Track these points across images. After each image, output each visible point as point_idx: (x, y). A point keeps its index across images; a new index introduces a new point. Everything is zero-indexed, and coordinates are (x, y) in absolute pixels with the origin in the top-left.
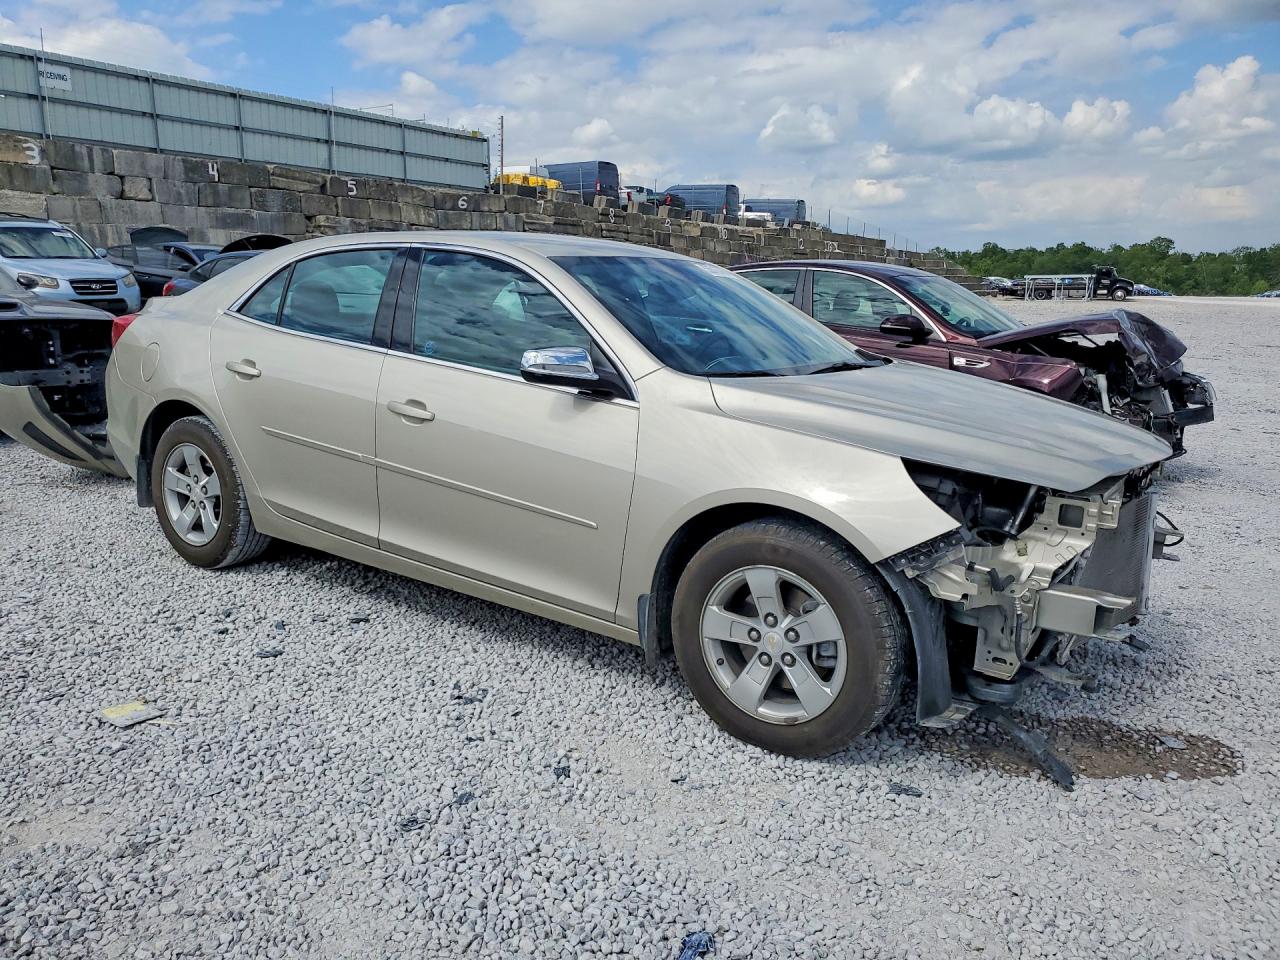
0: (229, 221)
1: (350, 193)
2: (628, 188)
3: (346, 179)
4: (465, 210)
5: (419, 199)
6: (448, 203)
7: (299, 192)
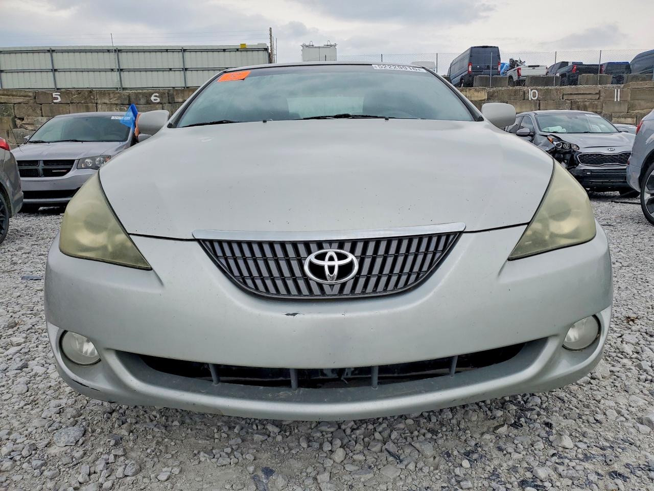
1: (54, 101)
3: (53, 92)
4: (158, 103)
5: (115, 99)
6: (142, 100)
7: (15, 104)
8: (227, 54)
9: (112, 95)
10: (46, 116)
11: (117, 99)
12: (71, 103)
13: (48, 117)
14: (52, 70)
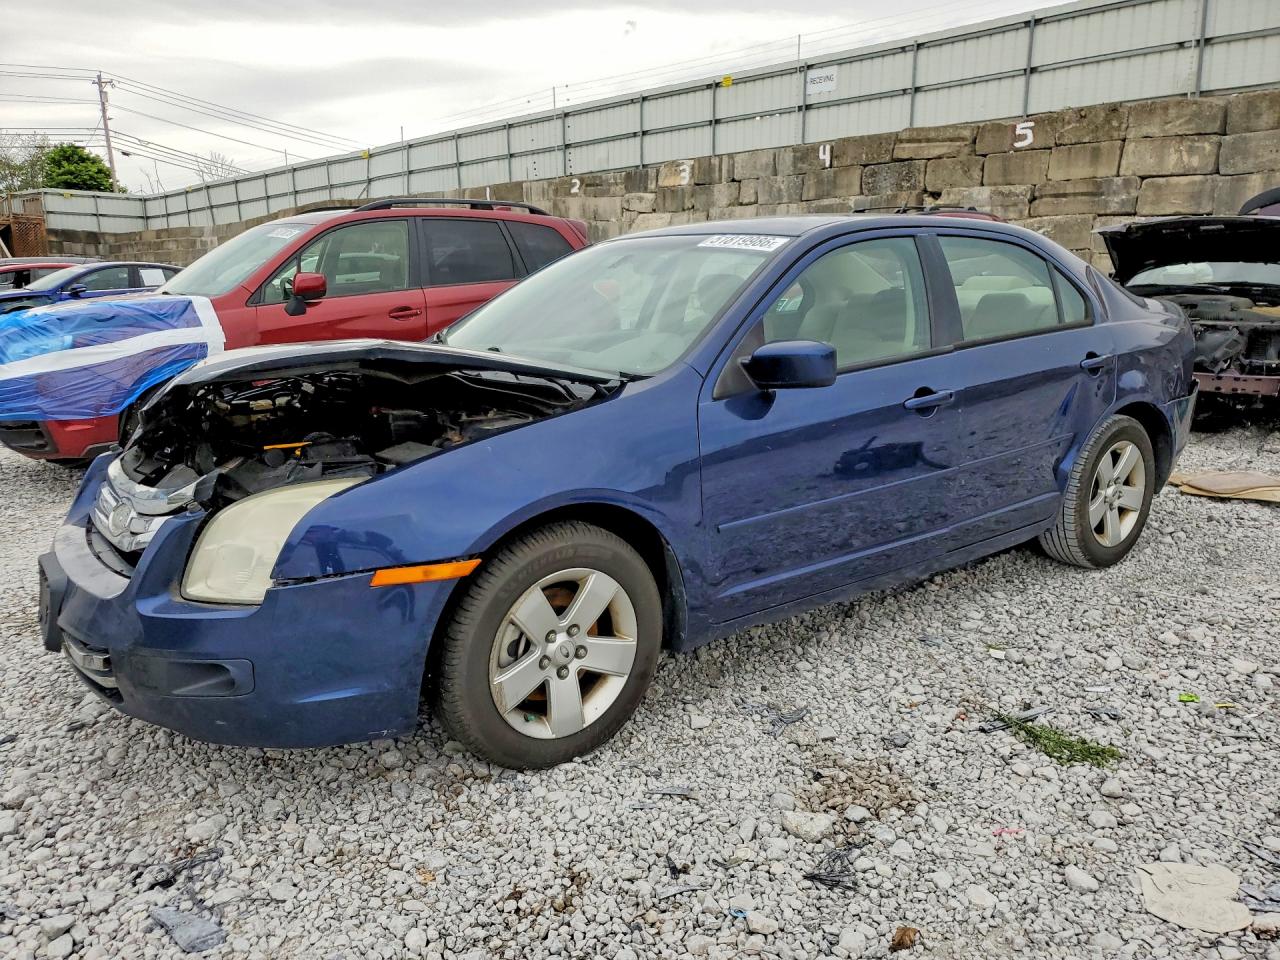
1: (1018, 145)
5: (1178, 123)
6: (1265, 118)
7: (929, 159)
9: (1172, 112)
10: (990, 185)
11: (1189, 122)
12: (1057, 145)
13: (995, 184)
14: (1025, 70)
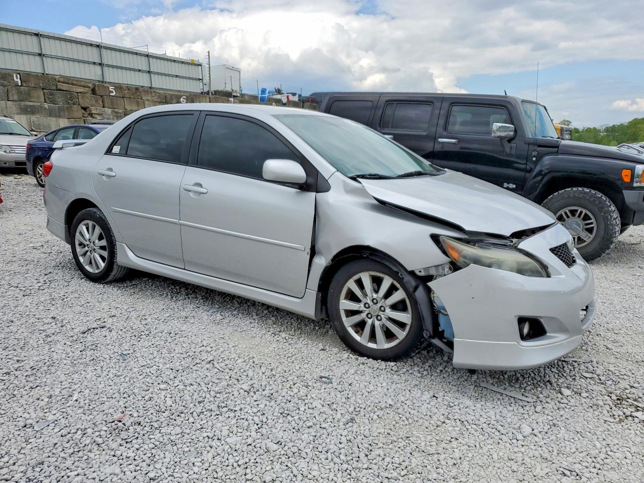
0: (29, 110)
1: (111, 94)
2: (287, 93)
3: (109, 85)
5: (156, 97)
6: (174, 100)
7: (78, 93)
8: (176, 64)
9: (153, 94)
11: (158, 98)
12: (124, 97)
